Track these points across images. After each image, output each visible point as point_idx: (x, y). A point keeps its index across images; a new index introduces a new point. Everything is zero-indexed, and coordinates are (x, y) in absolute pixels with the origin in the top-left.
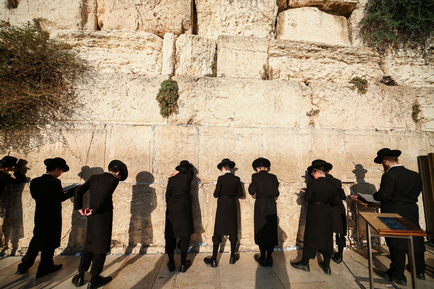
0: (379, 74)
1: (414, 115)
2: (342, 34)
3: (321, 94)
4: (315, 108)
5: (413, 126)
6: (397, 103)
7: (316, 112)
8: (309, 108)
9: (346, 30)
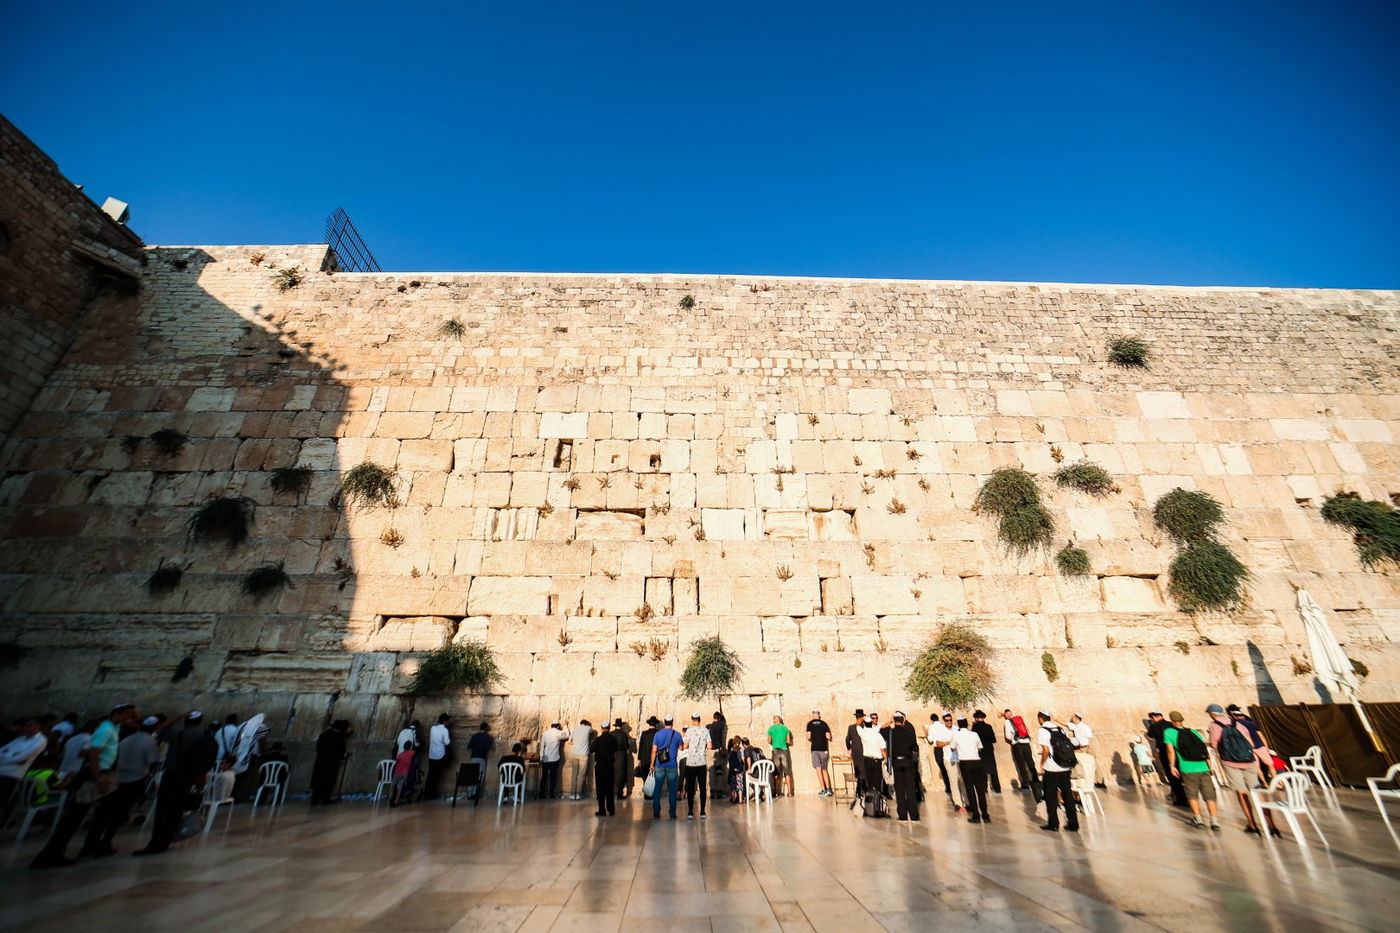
0: (1195, 636)
1: (1235, 670)
2: (1155, 596)
3: (1156, 658)
4: (1154, 670)
5: (1235, 680)
6: (1217, 661)
7: (1156, 673)
8: (1150, 670)
9: (1157, 592)
